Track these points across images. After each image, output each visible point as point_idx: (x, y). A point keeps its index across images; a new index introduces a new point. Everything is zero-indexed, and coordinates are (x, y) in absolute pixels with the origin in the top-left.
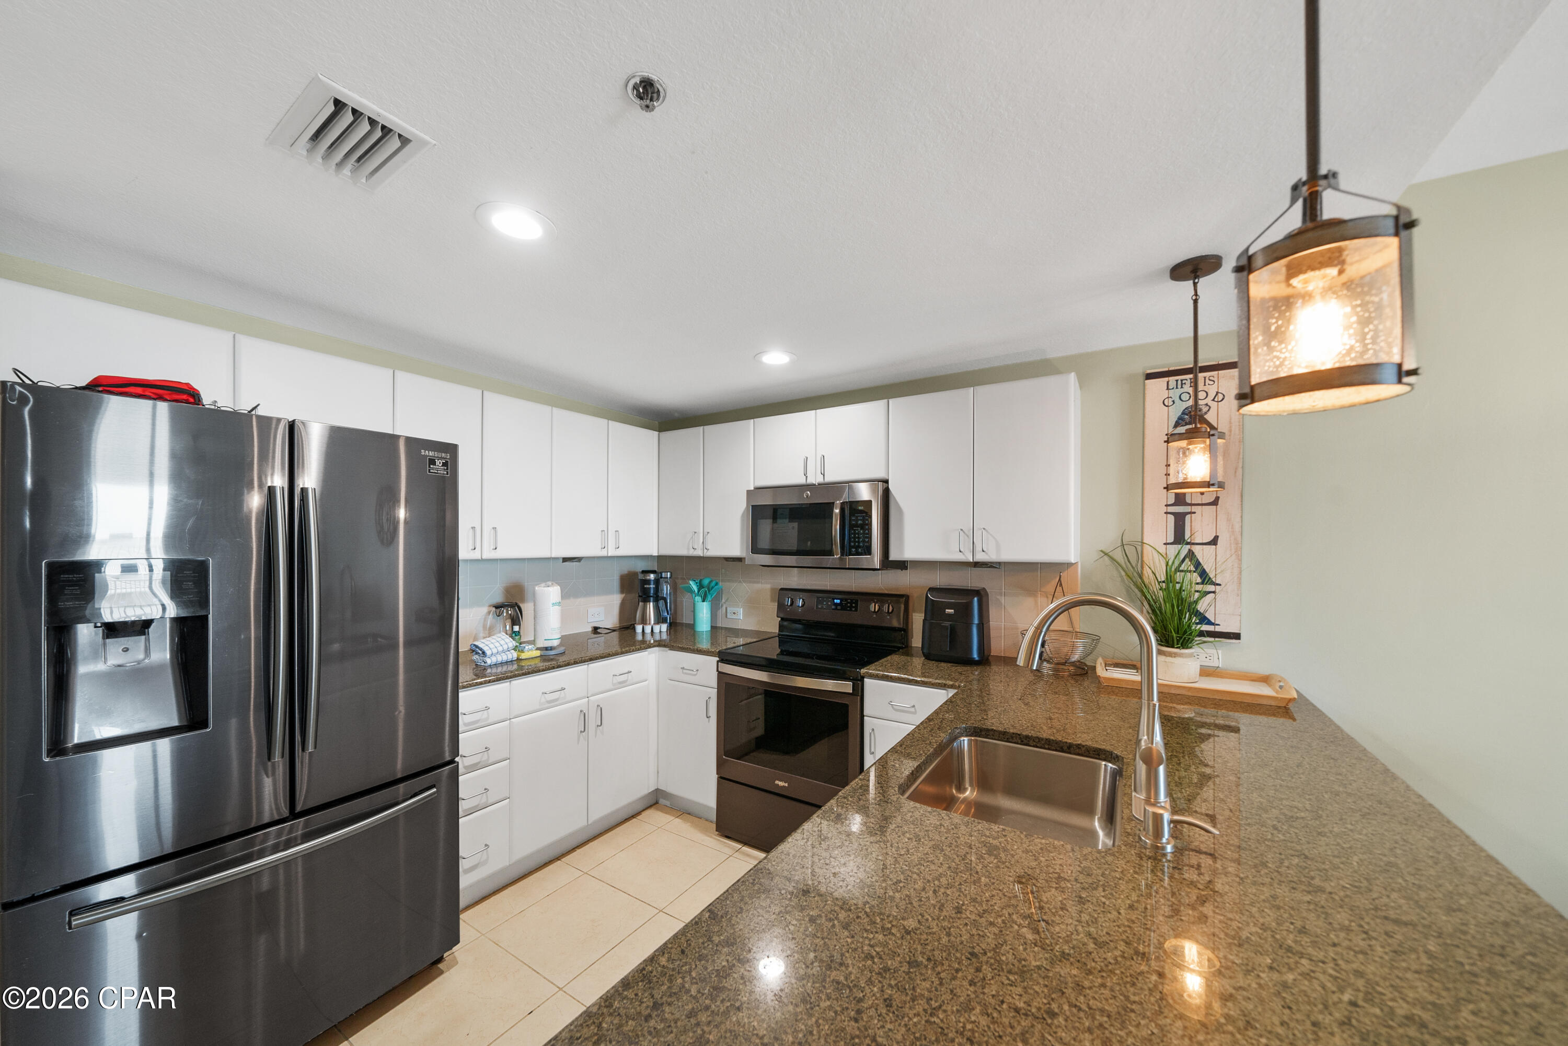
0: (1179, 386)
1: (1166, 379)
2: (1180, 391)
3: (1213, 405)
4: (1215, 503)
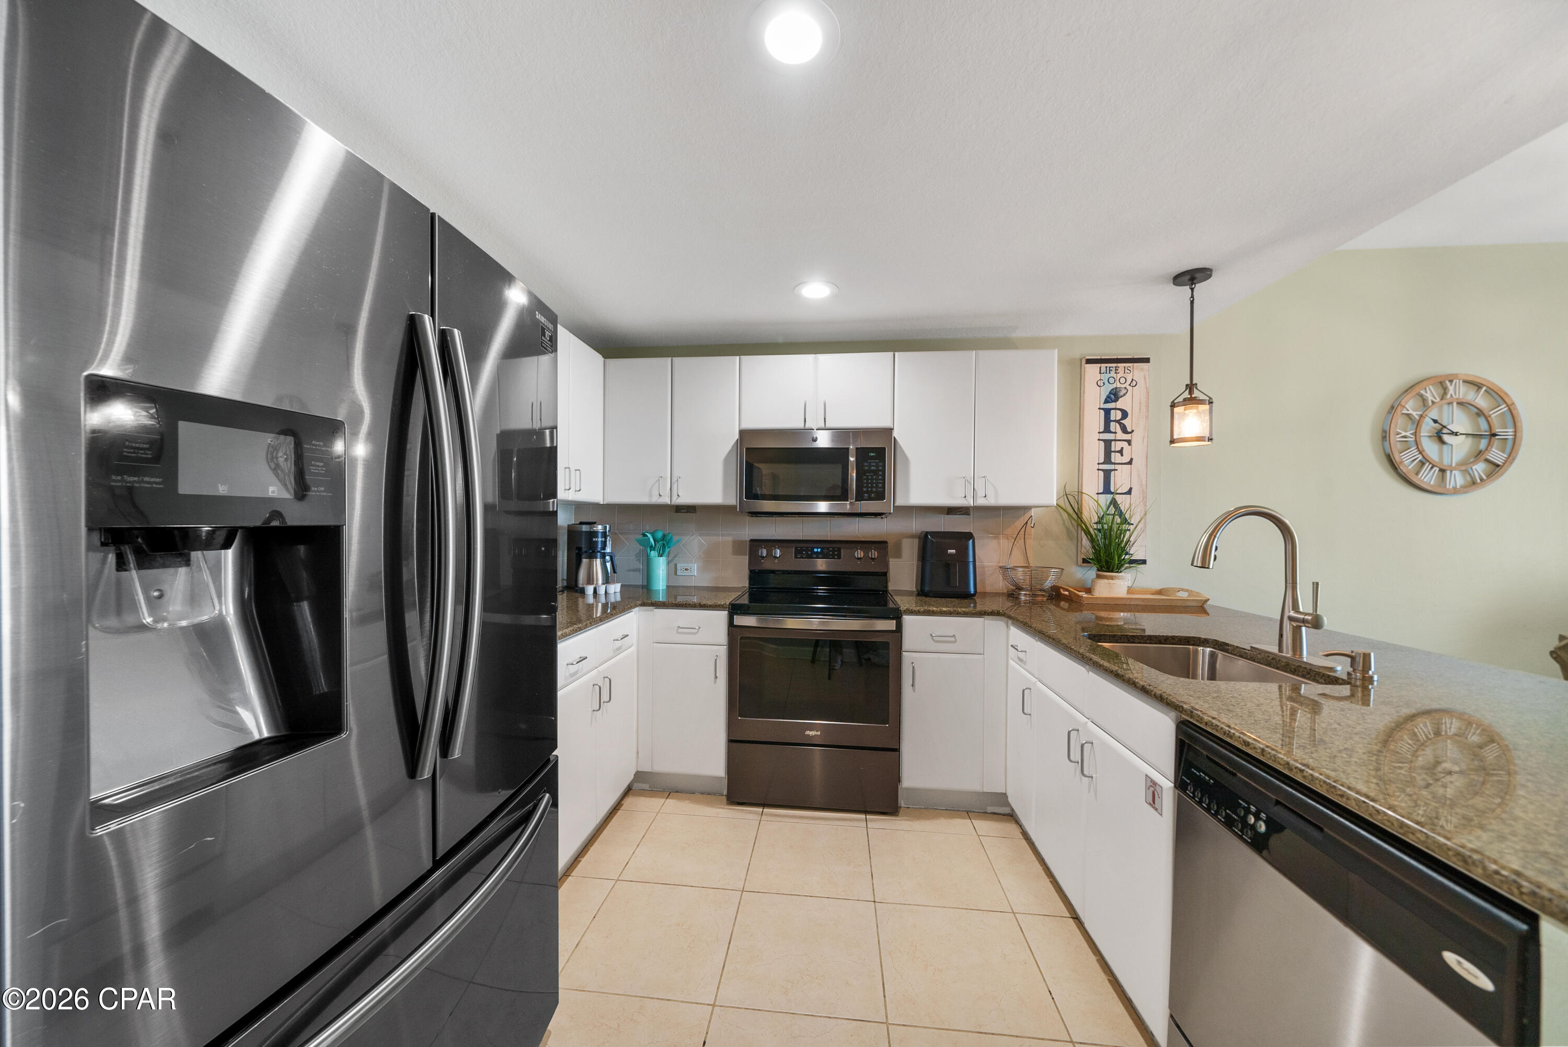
0: (1108, 372)
1: (1099, 365)
2: (1108, 375)
3: (1129, 388)
4: (1130, 463)
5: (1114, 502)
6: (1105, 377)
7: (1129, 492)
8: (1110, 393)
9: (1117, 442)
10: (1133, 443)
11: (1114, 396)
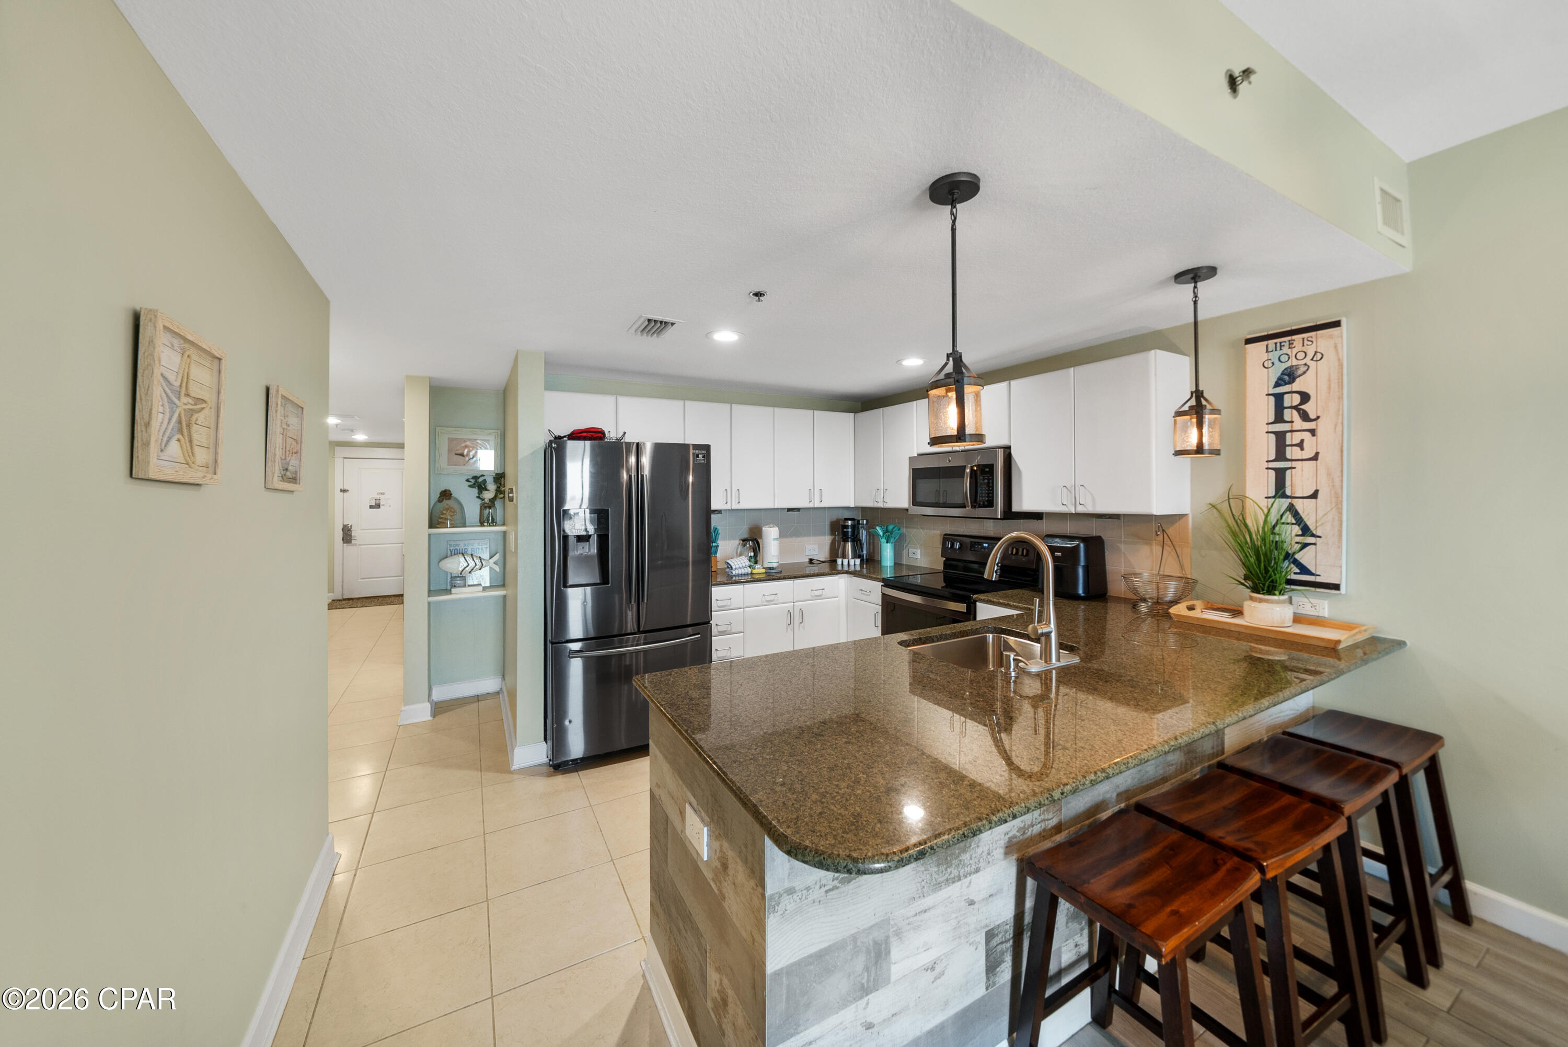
0: (1278, 348)
1: (1265, 343)
2: (1279, 353)
3: (1312, 364)
4: (1315, 458)
5: (1291, 509)
6: (1274, 356)
7: (1314, 495)
8: (1283, 373)
9: (1295, 434)
10: (1319, 432)
11: (1289, 376)
